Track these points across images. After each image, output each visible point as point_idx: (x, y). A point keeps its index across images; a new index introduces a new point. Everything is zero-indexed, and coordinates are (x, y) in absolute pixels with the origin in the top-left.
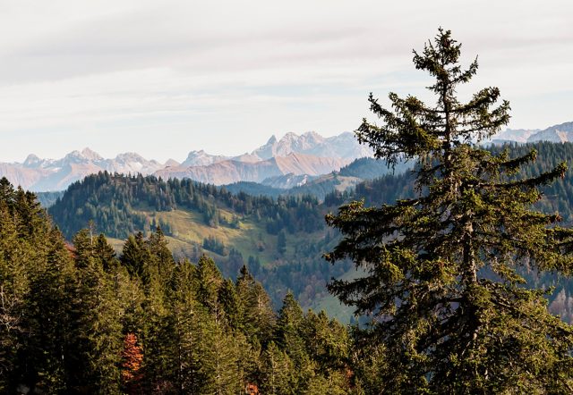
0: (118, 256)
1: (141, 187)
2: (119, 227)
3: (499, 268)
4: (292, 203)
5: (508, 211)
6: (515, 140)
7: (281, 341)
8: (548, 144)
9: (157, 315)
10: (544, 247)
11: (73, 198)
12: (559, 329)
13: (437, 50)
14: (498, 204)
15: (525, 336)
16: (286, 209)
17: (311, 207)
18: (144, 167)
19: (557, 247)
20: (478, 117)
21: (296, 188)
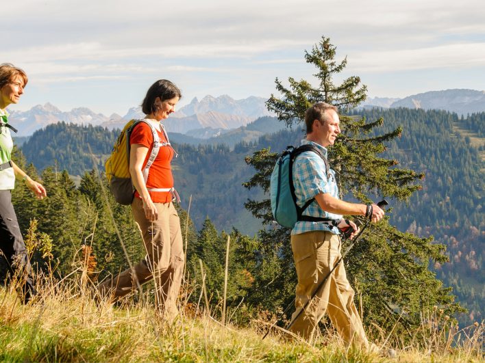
0: (77, 187)
1: (91, 135)
2: (73, 166)
3: (357, 194)
4: (209, 151)
5: (364, 157)
6: (381, 106)
7: (200, 254)
8: (405, 110)
9: (107, 233)
10: (386, 181)
11: (37, 142)
12: (395, 235)
13: (321, 51)
14: (357, 153)
15: (373, 238)
16: (204, 155)
17: (224, 154)
18: (93, 119)
19: (395, 181)
20: (346, 96)
21: (212, 139)
